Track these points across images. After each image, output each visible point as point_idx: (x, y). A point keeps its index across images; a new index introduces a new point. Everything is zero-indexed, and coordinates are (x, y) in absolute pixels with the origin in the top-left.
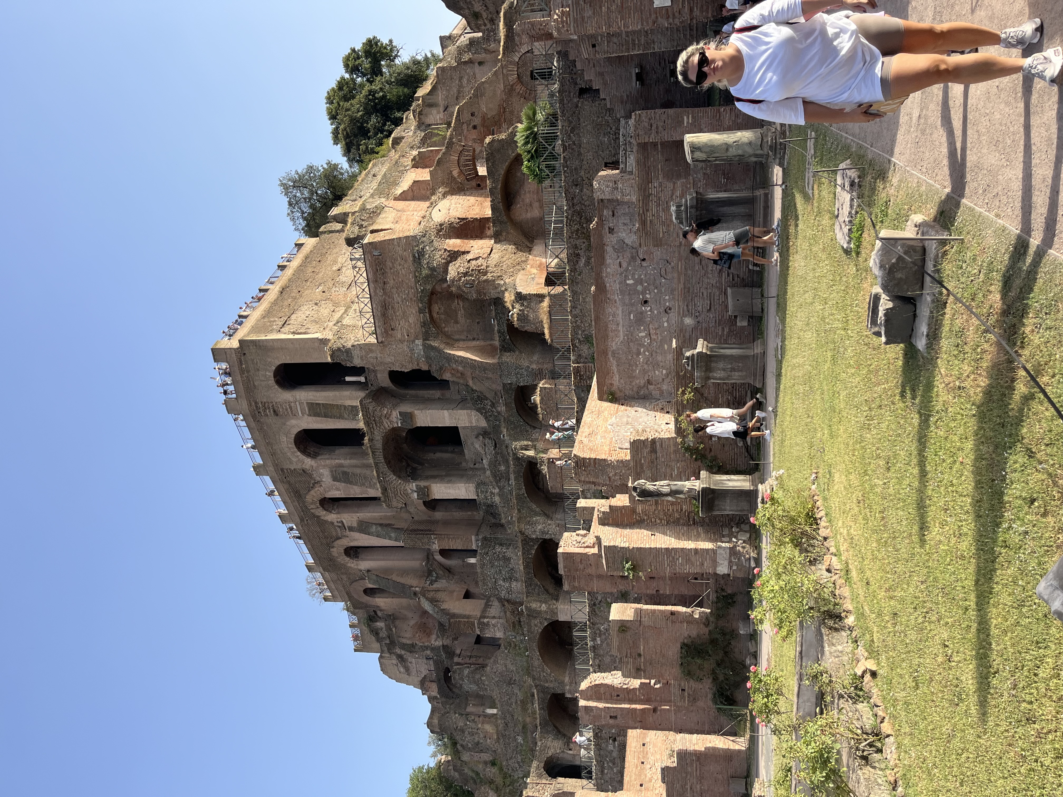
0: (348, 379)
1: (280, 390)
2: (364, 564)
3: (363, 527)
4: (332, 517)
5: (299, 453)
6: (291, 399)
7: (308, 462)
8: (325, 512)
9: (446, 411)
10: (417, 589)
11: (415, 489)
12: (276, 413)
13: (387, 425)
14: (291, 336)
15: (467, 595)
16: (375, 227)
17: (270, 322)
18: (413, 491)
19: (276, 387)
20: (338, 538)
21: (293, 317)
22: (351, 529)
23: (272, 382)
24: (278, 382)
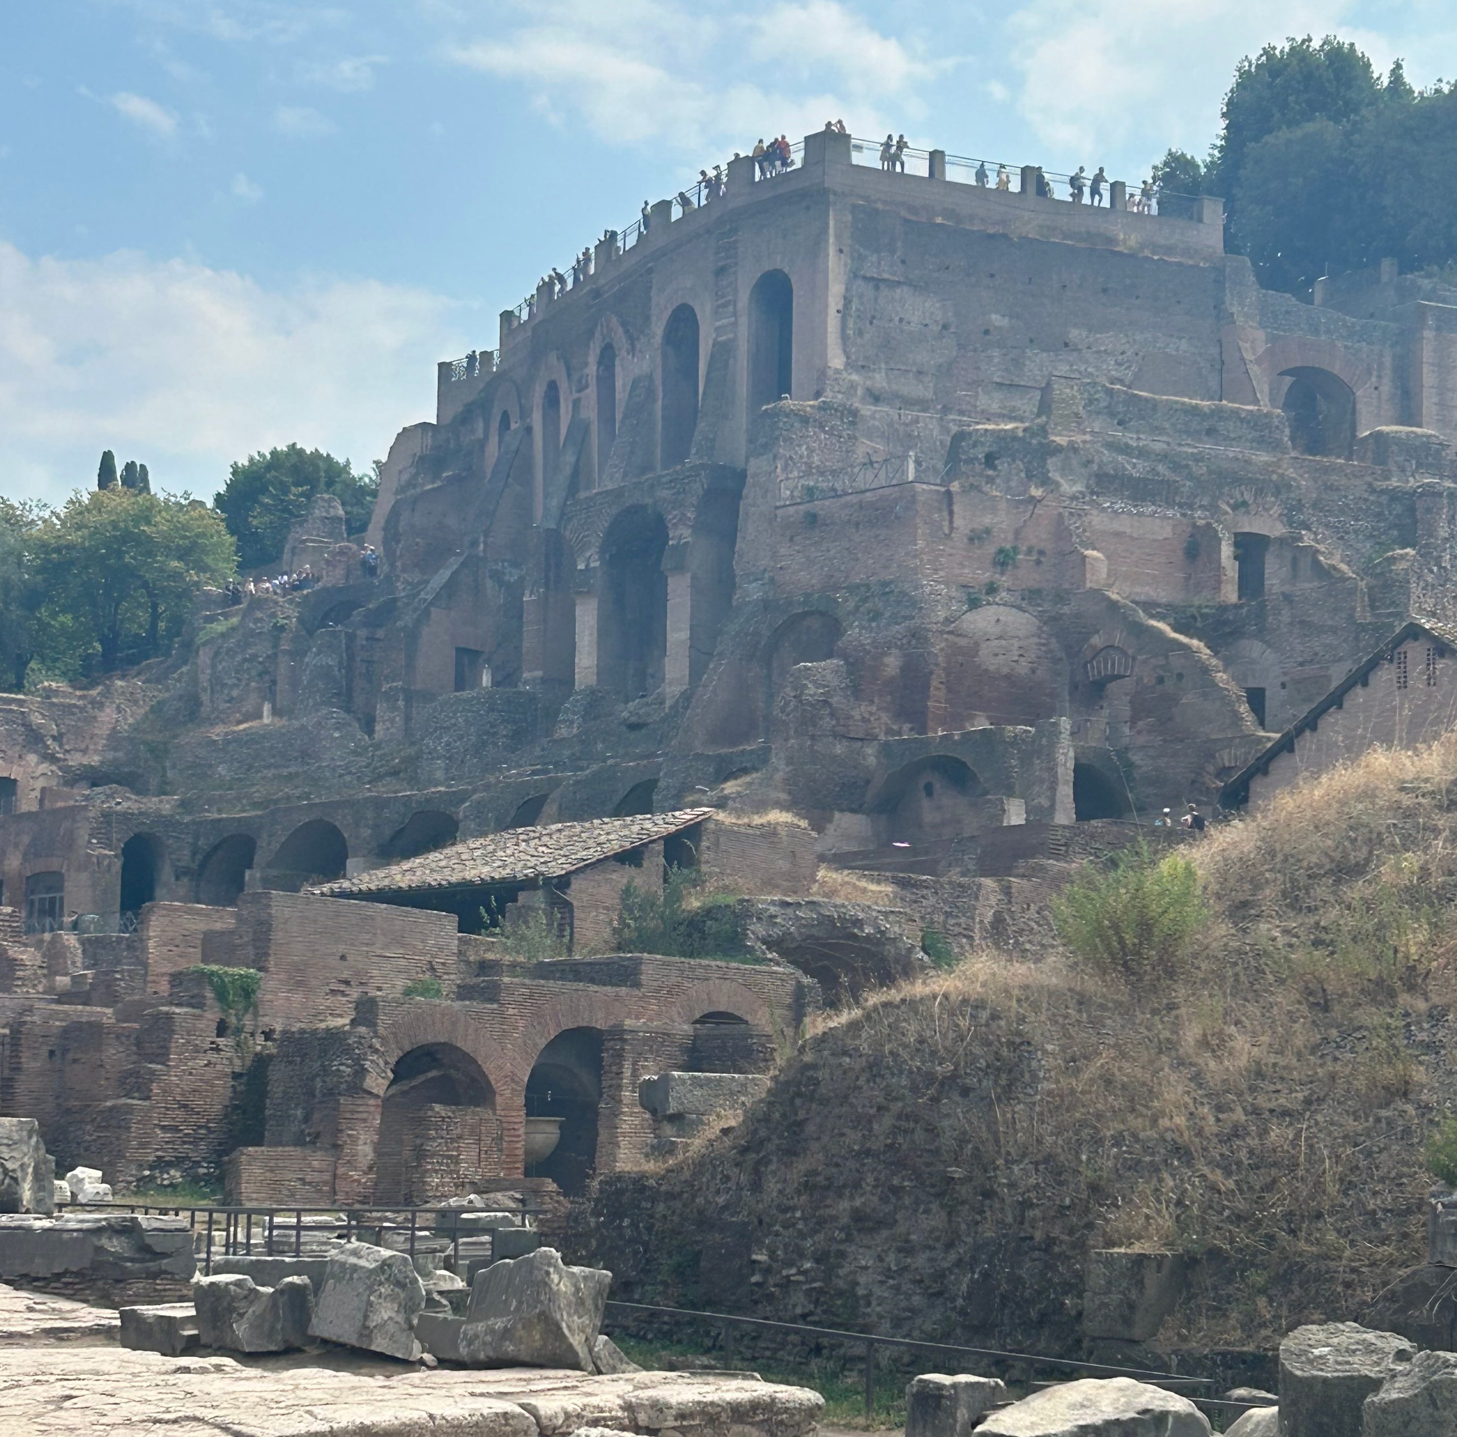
1: (754, 282)
4: (593, 366)
5: (670, 311)
6: (740, 305)
7: (658, 328)
8: (598, 351)
11: (592, 565)
12: (720, 272)
13: (671, 517)
18: (588, 561)
19: (758, 276)
20: (568, 372)
22: (576, 403)
23: (768, 266)
24: (765, 278)
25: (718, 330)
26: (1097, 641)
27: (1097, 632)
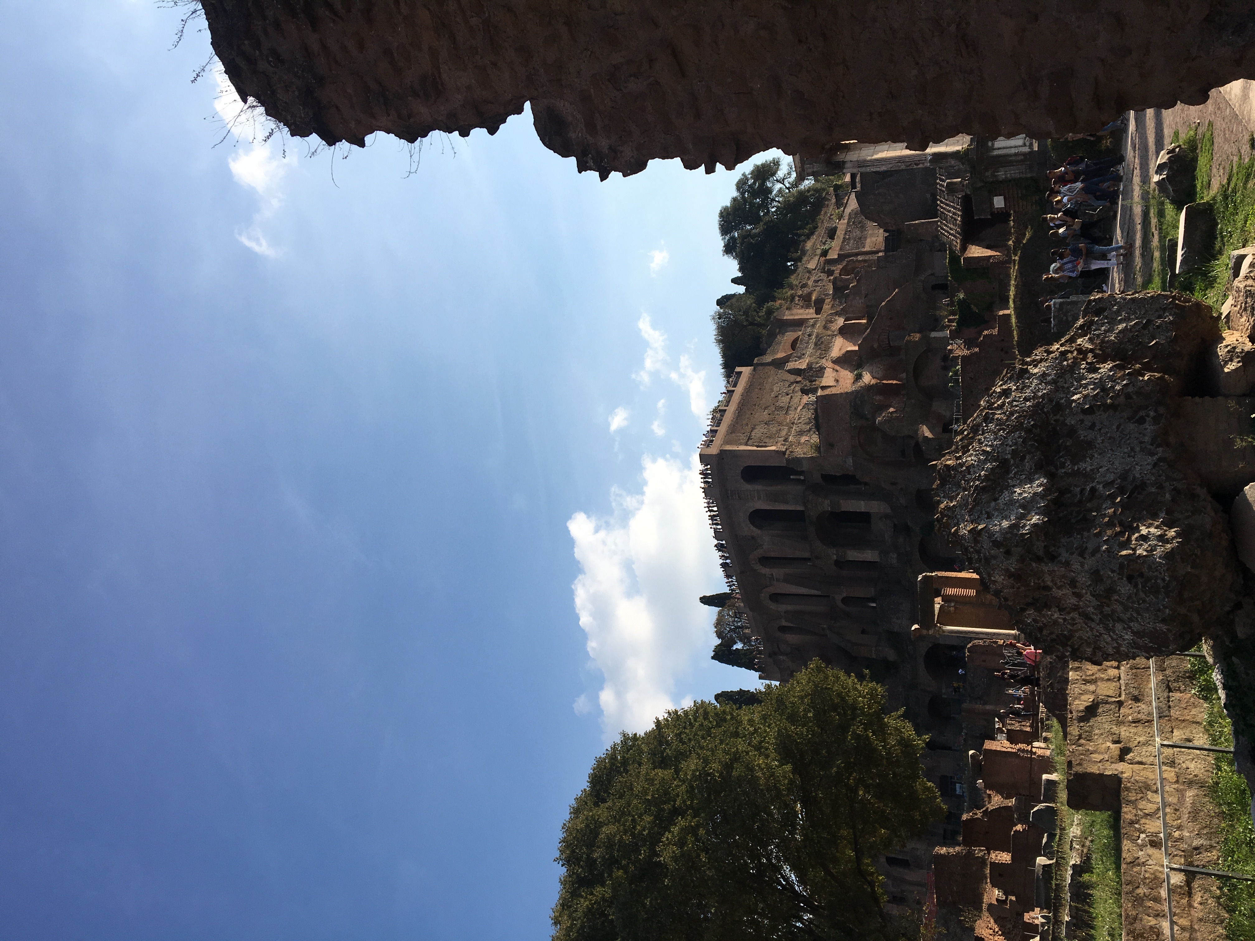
0: (792, 477)
1: (744, 483)
2: (783, 608)
3: (788, 579)
4: (765, 571)
5: (750, 525)
6: (751, 489)
7: (756, 531)
8: (761, 567)
9: (862, 502)
10: (825, 626)
11: (835, 552)
12: (739, 498)
14: (755, 448)
15: (863, 632)
16: (823, 384)
17: (737, 436)
18: (834, 554)
19: (742, 481)
20: (767, 587)
21: (753, 434)
22: (778, 580)
23: (739, 477)
24: (743, 477)
25: (759, 498)
26: (875, 346)
27: (873, 346)
